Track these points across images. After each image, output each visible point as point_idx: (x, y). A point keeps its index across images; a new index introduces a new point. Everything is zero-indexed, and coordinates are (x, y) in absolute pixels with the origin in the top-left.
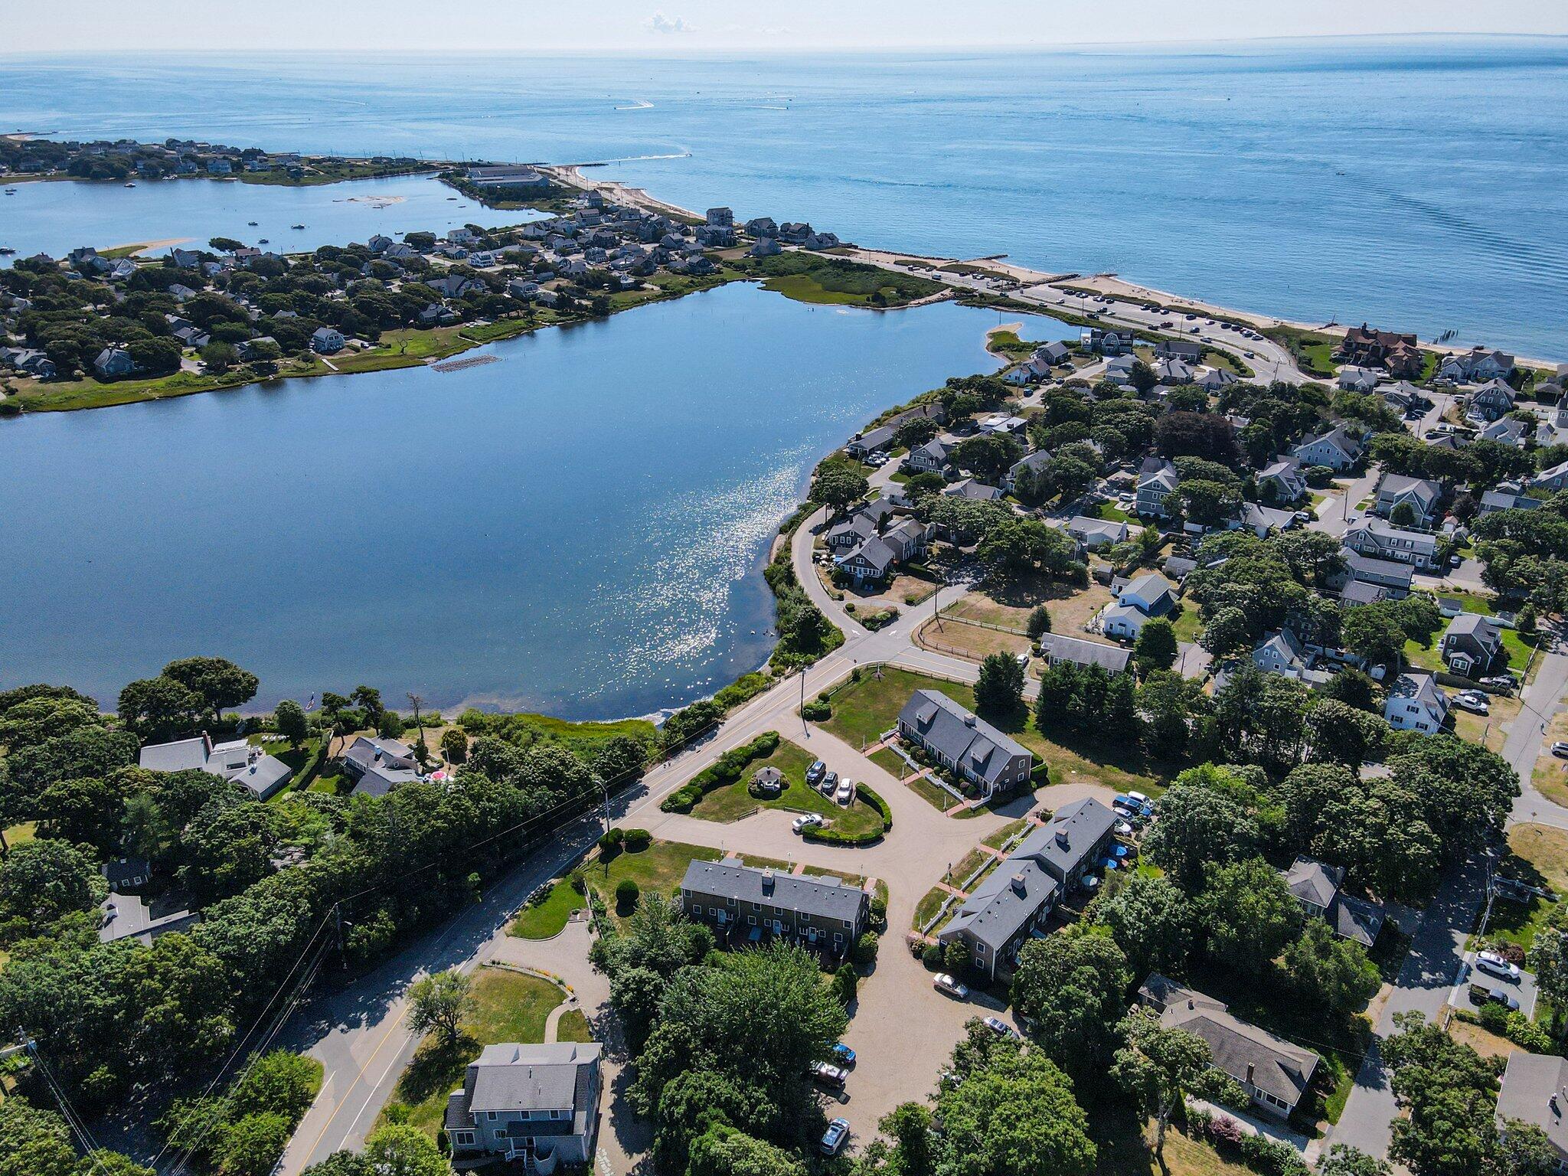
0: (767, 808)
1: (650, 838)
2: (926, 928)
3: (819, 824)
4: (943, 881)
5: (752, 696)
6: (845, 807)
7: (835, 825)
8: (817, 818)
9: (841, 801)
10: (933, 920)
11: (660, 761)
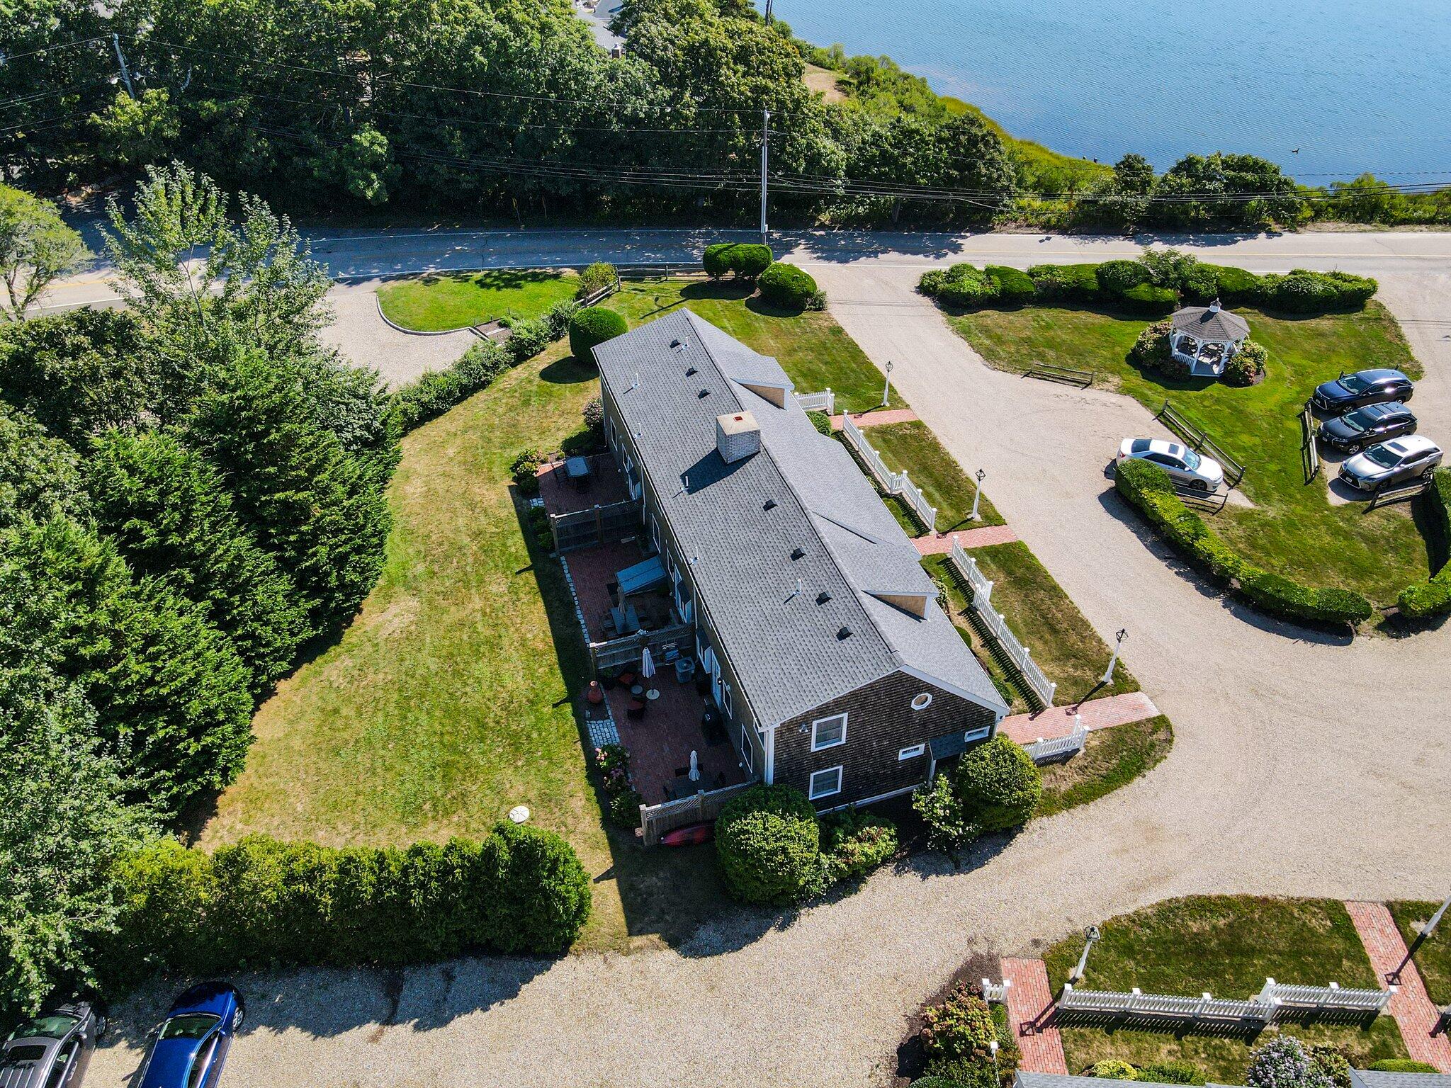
0: (1124, 391)
1: (820, 306)
2: (1074, 998)
3: (1200, 487)
4: (1402, 913)
5: (1420, 222)
6: (1334, 500)
7: (1243, 517)
8: (1210, 469)
9: (1348, 484)
10: (1137, 1000)
11: (1048, 228)
